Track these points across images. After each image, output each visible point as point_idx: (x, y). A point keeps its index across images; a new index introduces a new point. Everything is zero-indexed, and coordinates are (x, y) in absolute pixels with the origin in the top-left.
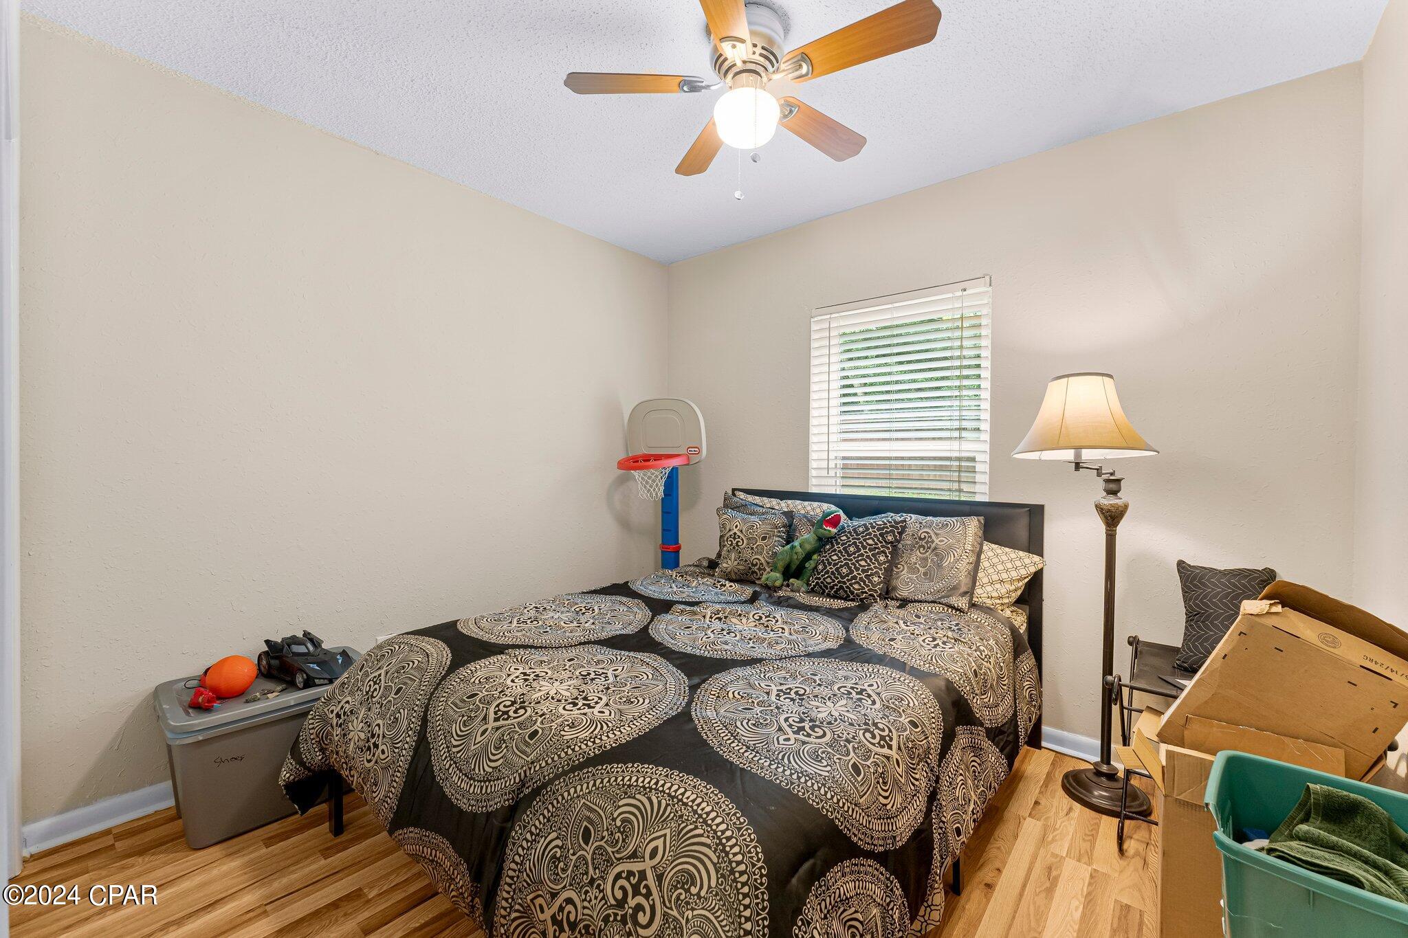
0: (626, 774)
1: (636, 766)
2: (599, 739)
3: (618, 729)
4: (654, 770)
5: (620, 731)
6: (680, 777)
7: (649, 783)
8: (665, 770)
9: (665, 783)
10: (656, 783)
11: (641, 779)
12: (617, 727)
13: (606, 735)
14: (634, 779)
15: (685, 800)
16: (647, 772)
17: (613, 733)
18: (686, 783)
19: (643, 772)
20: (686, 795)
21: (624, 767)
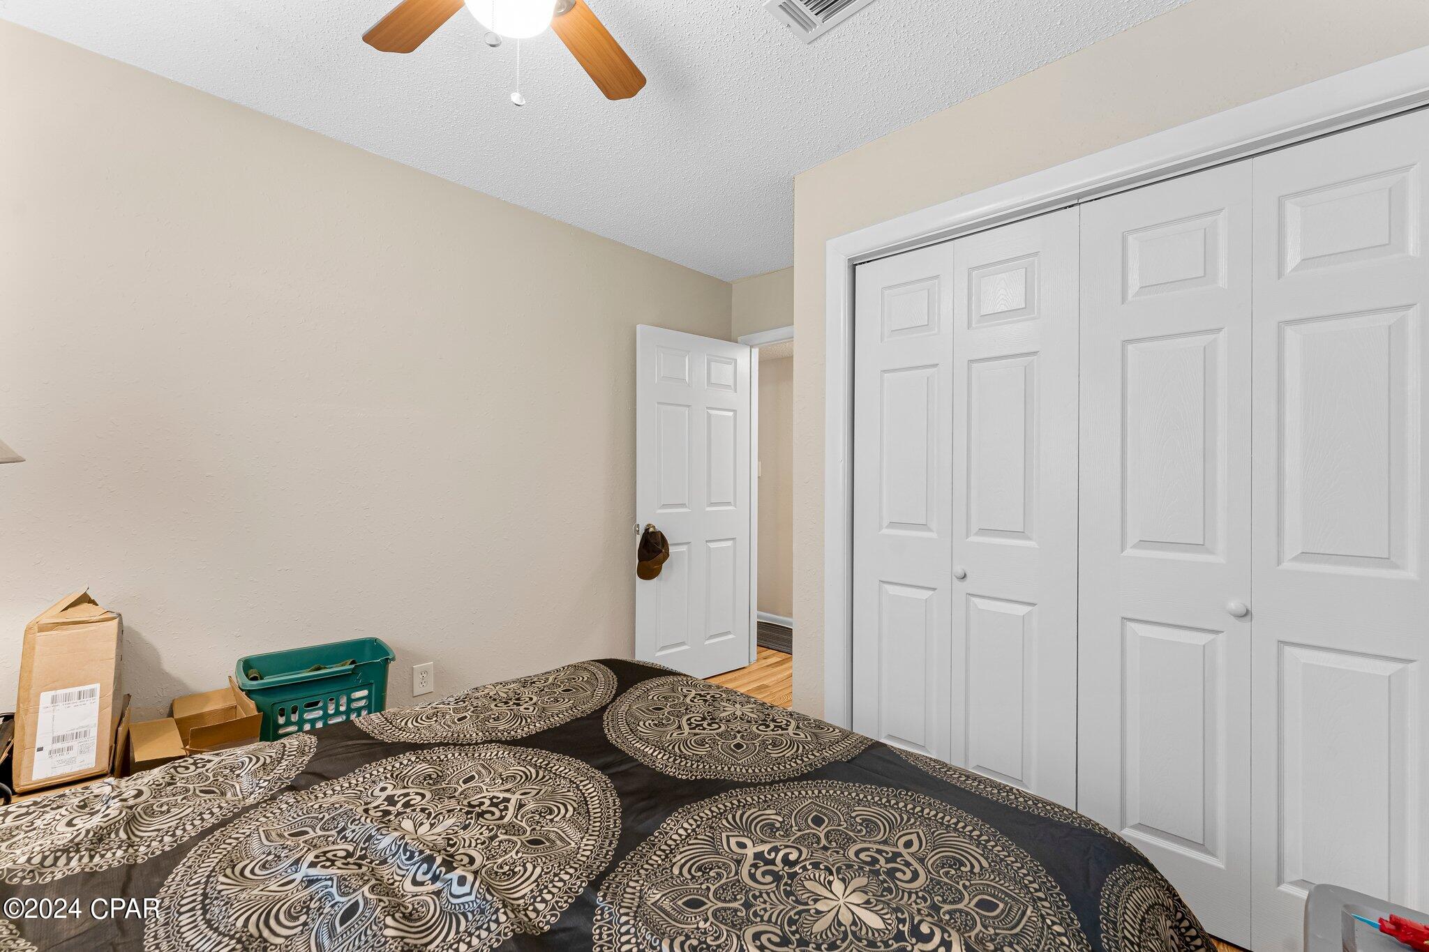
0: (702, 770)
1: (694, 777)
2: (734, 804)
3: (715, 814)
4: (677, 773)
5: (712, 812)
6: (654, 765)
7: (681, 761)
8: (667, 772)
9: (668, 759)
10: (675, 760)
11: (688, 765)
12: (716, 817)
13: (727, 808)
14: (695, 766)
15: (654, 747)
16: (683, 770)
17: (719, 809)
18: (651, 760)
19: (687, 771)
20: (652, 750)
21: (704, 775)
